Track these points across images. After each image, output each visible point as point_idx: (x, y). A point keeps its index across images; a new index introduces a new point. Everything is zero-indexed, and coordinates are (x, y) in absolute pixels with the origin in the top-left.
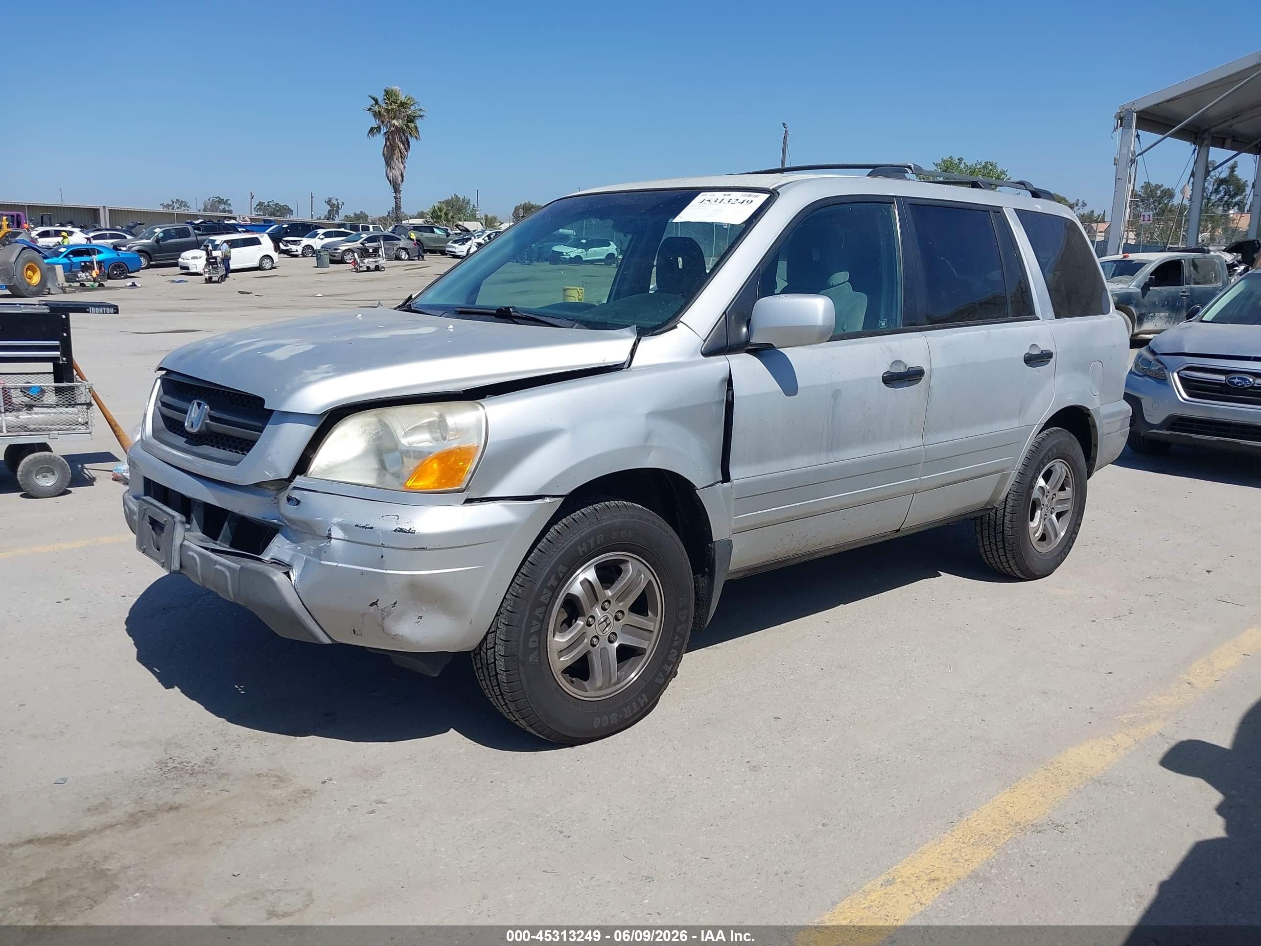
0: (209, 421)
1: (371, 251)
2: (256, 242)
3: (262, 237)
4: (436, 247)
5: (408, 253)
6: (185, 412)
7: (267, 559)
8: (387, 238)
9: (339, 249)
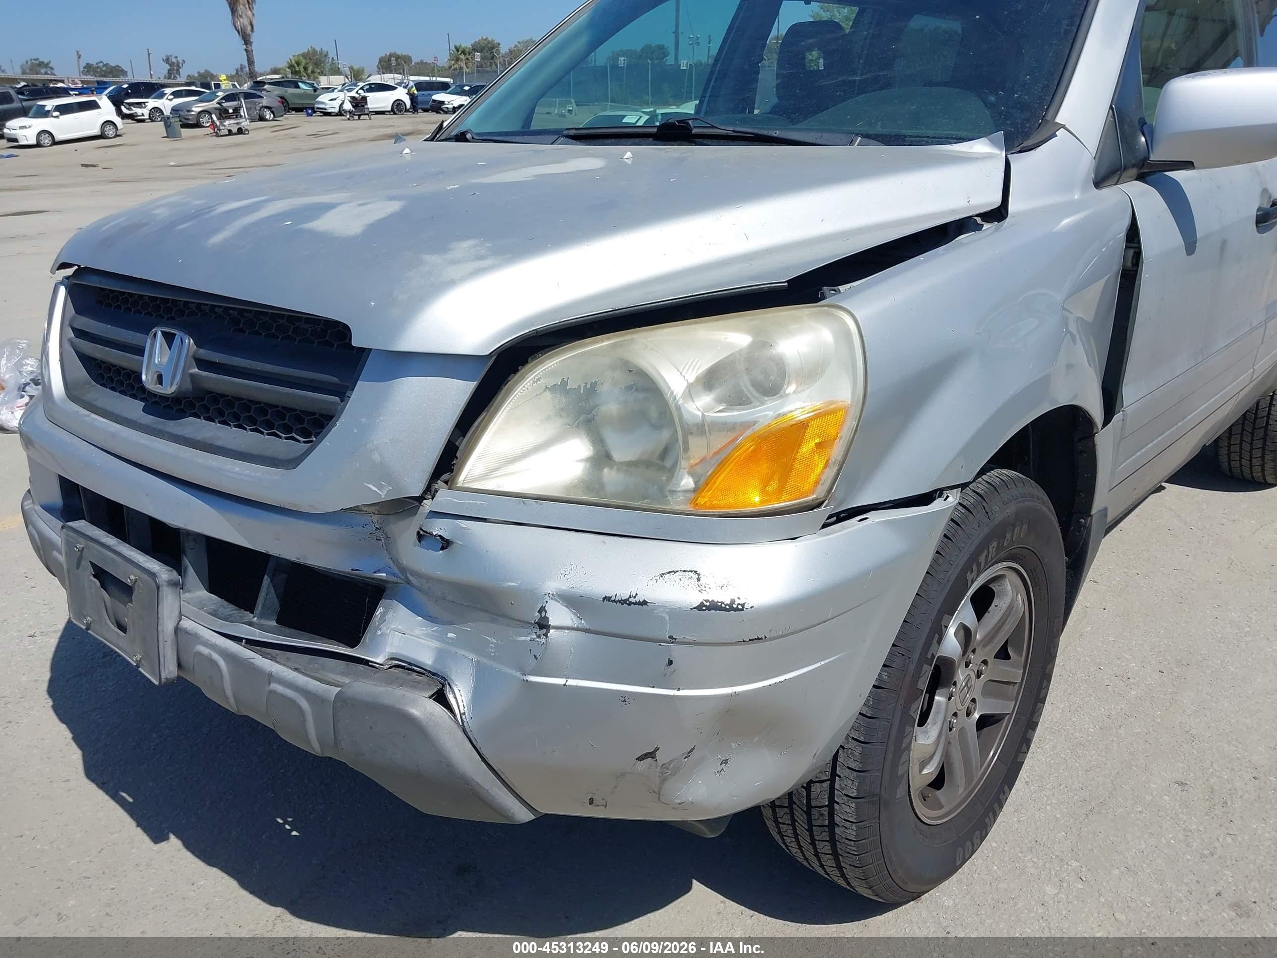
0: (195, 370)
1: (231, 111)
2: (93, 105)
3: (100, 99)
4: (303, 104)
5: (273, 113)
6: (140, 351)
7: (380, 660)
8: (247, 96)
9: (193, 111)
